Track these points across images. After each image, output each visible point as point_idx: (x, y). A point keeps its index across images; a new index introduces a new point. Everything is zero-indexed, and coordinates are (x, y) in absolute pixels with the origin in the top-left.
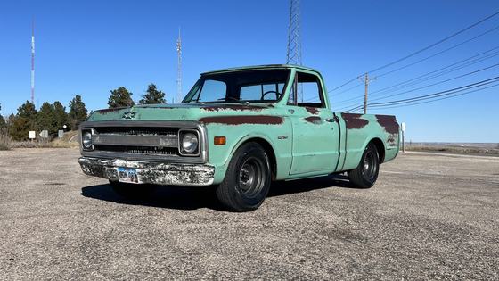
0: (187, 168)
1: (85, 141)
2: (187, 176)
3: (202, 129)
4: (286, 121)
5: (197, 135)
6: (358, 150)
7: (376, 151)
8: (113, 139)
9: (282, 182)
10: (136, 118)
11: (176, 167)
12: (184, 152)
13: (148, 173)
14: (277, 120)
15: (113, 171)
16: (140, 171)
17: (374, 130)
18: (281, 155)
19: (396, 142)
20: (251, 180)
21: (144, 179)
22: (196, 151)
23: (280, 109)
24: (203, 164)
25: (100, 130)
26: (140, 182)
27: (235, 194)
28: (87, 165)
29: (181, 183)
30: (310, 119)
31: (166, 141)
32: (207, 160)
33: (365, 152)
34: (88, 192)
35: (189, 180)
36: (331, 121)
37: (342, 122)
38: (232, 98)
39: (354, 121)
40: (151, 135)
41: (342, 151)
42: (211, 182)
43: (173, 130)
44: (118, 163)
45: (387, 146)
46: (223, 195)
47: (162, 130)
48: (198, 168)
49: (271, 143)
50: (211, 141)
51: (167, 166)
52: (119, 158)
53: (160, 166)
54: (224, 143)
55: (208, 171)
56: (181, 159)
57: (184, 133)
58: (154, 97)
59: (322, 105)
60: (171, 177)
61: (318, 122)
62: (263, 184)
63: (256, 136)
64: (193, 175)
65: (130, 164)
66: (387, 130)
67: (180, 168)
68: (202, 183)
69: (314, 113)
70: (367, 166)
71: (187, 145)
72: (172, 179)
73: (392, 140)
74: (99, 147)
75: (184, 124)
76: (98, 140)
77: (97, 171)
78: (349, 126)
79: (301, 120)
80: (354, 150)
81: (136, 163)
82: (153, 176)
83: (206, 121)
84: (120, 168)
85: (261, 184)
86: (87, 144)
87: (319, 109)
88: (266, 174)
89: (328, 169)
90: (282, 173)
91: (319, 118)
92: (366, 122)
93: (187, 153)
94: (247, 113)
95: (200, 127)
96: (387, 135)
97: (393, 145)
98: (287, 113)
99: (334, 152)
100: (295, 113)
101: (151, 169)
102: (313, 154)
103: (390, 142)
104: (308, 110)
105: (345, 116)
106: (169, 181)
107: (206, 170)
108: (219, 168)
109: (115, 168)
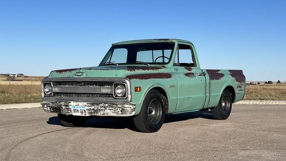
0: (119, 106)
1: (47, 90)
2: (119, 110)
3: (128, 82)
4: (173, 76)
5: (124, 85)
6: (217, 94)
7: (229, 94)
8: (67, 88)
10: (84, 76)
11: (112, 105)
12: (117, 96)
13: (93, 109)
14: (168, 76)
15: (68, 109)
16: (88, 108)
17: (229, 81)
18: (171, 97)
19: (243, 88)
20: (153, 113)
21: (90, 113)
22: (124, 96)
23: (170, 68)
24: (129, 103)
25: (58, 83)
26: (87, 115)
28: (48, 106)
29: (115, 115)
30: (187, 75)
31: (105, 90)
32: (131, 101)
33: (222, 95)
35: (120, 112)
36: (200, 75)
37: (207, 76)
39: (215, 74)
40: (95, 86)
41: (208, 95)
42: (133, 114)
45: (237, 91)
47: (102, 83)
48: (126, 106)
49: (165, 90)
50: (133, 89)
51: (107, 105)
52: (72, 101)
53: (102, 105)
54: (140, 91)
55: (132, 107)
56: (115, 100)
57: (116, 85)
59: (193, 65)
60: (109, 111)
61: (193, 76)
63: (157, 86)
64: (123, 111)
65: (81, 104)
66: (237, 80)
67: (115, 106)
68: (128, 115)
69: (190, 70)
70: (223, 104)
71: (119, 91)
72: (110, 113)
73: (240, 87)
74: (56, 94)
75: (117, 79)
76: (56, 90)
77: (56, 109)
78: (212, 78)
79: (182, 76)
80: (215, 94)
81: (85, 103)
82: (96, 111)
83: (130, 77)
84: (74, 106)
85: (160, 113)
86: (47, 92)
87: (192, 68)
89: (198, 107)
91: (193, 74)
92: (222, 75)
93: (119, 97)
94: (151, 71)
95: (127, 81)
96: (237, 83)
97: (241, 90)
98: (173, 71)
99: (202, 95)
100: (179, 71)
101: (95, 107)
102: (190, 96)
103: (239, 88)
104: (186, 68)
105: (209, 71)
106: (107, 114)
107: (131, 106)
108: (138, 105)
109: (70, 107)
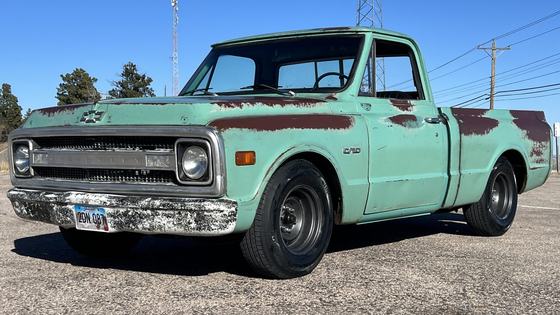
0: (191, 205)
1: (19, 162)
2: (191, 218)
3: (214, 137)
4: (357, 123)
5: (205, 148)
6: (479, 170)
7: (511, 171)
8: (65, 157)
9: (352, 226)
10: (103, 121)
11: (172, 204)
12: (185, 178)
13: (125, 214)
14: (341, 122)
15: (66, 212)
16: (110, 210)
17: (508, 137)
18: (349, 181)
19: (545, 156)
20: (299, 225)
21: (118, 224)
22: (205, 177)
23: (347, 102)
24: (218, 198)
25: (43, 142)
26: (111, 230)
27: (272, 248)
28: (23, 202)
29: (180, 230)
30: (397, 120)
31: (156, 159)
32: (225, 191)
33: (493, 173)
34: (24, 247)
35: (193, 225)
36: (434, 122)
37: (453, 124)
38: (266, 84)
39: (473, 121)
40: (130, 149)
41: (454, 172)
42: (231, 228)
43: (166, 141)
44: (75, 197)
45: (530, 162)
46: (253, 251)
47: (148, 142)
48: (209, 205)
49: (333, 161)
50: (231, 159)
51: (157, 203)
52: (76, 189)
53: (144, 202)
54: (252, 162)
55: (227, 210)
56: (180, 189)
57: (184, 146)
58: (134, 85)
59: (418, 95)
60: (164, 221)
61: (413, 123)
62: (319, 231)
63: (307, 149)
64: (201, 218)
65: (94, 199)
66: (531, 136)
67: (178, 206)
68: (216, 230)
69: (405, 107)
70: (496, 198)
71: (189, 166)
72: (166, 224)
73: (539, 153)
74: (41, 171)
75: (185, 130)
76: (40, 160)
77: (40, 212)
78: (465, 130)
79: (383, 121)
80: (473, 171)
81: (104, 198)
82: (133, 219)
83: (221, 124)
84: (78, 206)
85: (316, 230)
86: (22, 166)
87: (412, 102)
88: (325, 212)
89: (429, 204)
90: (353, 212)
91: (413, 118)
92: (493, 123)
93: (191, 180)
94: (290, 109)
95: (212, 135)
96: (531, 144)
97: (541, 161)
98: (359, 109)
99: (440, 174)
100: (373, 110)
101: (129, 208)
102: (404, 178)
103: (535, 157)
104: (395, 104)
105: (458, 112)
106: (160, 227)
107: (222, 208)
108: (245, 204)
109: (70, 207)
